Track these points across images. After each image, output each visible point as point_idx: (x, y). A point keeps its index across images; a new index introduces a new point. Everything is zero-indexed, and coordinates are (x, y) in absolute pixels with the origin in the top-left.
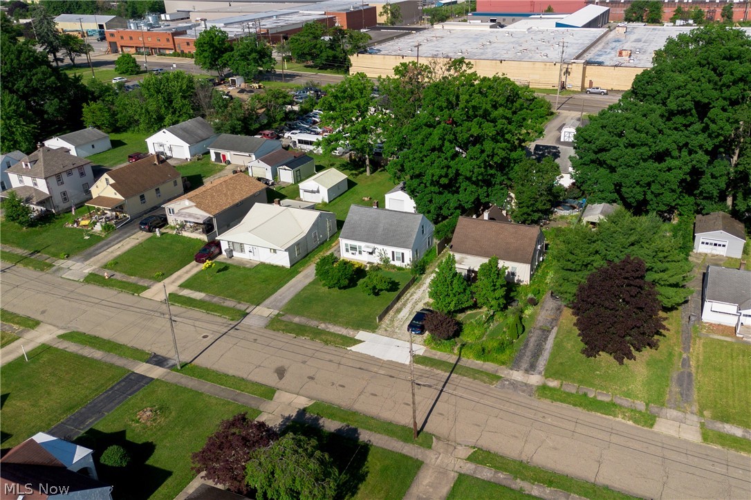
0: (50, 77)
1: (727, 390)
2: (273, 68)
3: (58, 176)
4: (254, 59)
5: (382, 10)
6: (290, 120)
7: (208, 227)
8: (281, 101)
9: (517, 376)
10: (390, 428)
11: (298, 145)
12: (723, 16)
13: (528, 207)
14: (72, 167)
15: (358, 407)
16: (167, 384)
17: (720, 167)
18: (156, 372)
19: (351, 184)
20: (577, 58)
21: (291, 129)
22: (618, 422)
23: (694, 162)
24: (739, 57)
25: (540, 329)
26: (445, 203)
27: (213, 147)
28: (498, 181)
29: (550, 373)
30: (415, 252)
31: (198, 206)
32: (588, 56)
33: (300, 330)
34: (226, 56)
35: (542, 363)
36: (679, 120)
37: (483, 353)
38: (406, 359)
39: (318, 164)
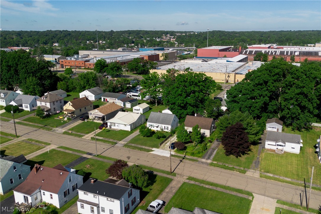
0: (48, 73)
1: (270, 165)
2: (122, 73)
3: (54, 102)
4: (115, 70)
5: (161, 55)
6: (129, 89)
7: (103, 119)
8: (126, 82)
9: (204, 160)
10: (163, 172)
11: (132, 97)
12: (291, 60)
13: (210, 114)
14: (58, 100)
15: (153, 166)
16: (93, 159)
17: (274, 102)
18: (89, 157)
19: (150, 109)
20: (233, 72)
21: (129, 92)
22: (235, 172)
23: (264, 100)
24: (277, 67)
25: (212, 149)
26: (183, 113)
27: (103, 96)
28: (200, 106)
29: (214, 159)
30: (172, 126)
31: (100, 112)
32: (237, 72)
33: (135, 148)
34: (105, 68)
35: (212, 157)
36: (259, 86)
37: (193, 154)
38: (169, 155)
39: (139, 103)
